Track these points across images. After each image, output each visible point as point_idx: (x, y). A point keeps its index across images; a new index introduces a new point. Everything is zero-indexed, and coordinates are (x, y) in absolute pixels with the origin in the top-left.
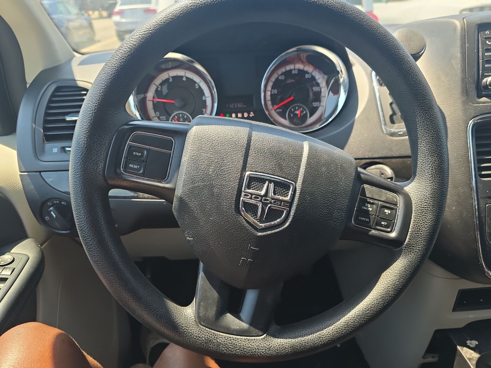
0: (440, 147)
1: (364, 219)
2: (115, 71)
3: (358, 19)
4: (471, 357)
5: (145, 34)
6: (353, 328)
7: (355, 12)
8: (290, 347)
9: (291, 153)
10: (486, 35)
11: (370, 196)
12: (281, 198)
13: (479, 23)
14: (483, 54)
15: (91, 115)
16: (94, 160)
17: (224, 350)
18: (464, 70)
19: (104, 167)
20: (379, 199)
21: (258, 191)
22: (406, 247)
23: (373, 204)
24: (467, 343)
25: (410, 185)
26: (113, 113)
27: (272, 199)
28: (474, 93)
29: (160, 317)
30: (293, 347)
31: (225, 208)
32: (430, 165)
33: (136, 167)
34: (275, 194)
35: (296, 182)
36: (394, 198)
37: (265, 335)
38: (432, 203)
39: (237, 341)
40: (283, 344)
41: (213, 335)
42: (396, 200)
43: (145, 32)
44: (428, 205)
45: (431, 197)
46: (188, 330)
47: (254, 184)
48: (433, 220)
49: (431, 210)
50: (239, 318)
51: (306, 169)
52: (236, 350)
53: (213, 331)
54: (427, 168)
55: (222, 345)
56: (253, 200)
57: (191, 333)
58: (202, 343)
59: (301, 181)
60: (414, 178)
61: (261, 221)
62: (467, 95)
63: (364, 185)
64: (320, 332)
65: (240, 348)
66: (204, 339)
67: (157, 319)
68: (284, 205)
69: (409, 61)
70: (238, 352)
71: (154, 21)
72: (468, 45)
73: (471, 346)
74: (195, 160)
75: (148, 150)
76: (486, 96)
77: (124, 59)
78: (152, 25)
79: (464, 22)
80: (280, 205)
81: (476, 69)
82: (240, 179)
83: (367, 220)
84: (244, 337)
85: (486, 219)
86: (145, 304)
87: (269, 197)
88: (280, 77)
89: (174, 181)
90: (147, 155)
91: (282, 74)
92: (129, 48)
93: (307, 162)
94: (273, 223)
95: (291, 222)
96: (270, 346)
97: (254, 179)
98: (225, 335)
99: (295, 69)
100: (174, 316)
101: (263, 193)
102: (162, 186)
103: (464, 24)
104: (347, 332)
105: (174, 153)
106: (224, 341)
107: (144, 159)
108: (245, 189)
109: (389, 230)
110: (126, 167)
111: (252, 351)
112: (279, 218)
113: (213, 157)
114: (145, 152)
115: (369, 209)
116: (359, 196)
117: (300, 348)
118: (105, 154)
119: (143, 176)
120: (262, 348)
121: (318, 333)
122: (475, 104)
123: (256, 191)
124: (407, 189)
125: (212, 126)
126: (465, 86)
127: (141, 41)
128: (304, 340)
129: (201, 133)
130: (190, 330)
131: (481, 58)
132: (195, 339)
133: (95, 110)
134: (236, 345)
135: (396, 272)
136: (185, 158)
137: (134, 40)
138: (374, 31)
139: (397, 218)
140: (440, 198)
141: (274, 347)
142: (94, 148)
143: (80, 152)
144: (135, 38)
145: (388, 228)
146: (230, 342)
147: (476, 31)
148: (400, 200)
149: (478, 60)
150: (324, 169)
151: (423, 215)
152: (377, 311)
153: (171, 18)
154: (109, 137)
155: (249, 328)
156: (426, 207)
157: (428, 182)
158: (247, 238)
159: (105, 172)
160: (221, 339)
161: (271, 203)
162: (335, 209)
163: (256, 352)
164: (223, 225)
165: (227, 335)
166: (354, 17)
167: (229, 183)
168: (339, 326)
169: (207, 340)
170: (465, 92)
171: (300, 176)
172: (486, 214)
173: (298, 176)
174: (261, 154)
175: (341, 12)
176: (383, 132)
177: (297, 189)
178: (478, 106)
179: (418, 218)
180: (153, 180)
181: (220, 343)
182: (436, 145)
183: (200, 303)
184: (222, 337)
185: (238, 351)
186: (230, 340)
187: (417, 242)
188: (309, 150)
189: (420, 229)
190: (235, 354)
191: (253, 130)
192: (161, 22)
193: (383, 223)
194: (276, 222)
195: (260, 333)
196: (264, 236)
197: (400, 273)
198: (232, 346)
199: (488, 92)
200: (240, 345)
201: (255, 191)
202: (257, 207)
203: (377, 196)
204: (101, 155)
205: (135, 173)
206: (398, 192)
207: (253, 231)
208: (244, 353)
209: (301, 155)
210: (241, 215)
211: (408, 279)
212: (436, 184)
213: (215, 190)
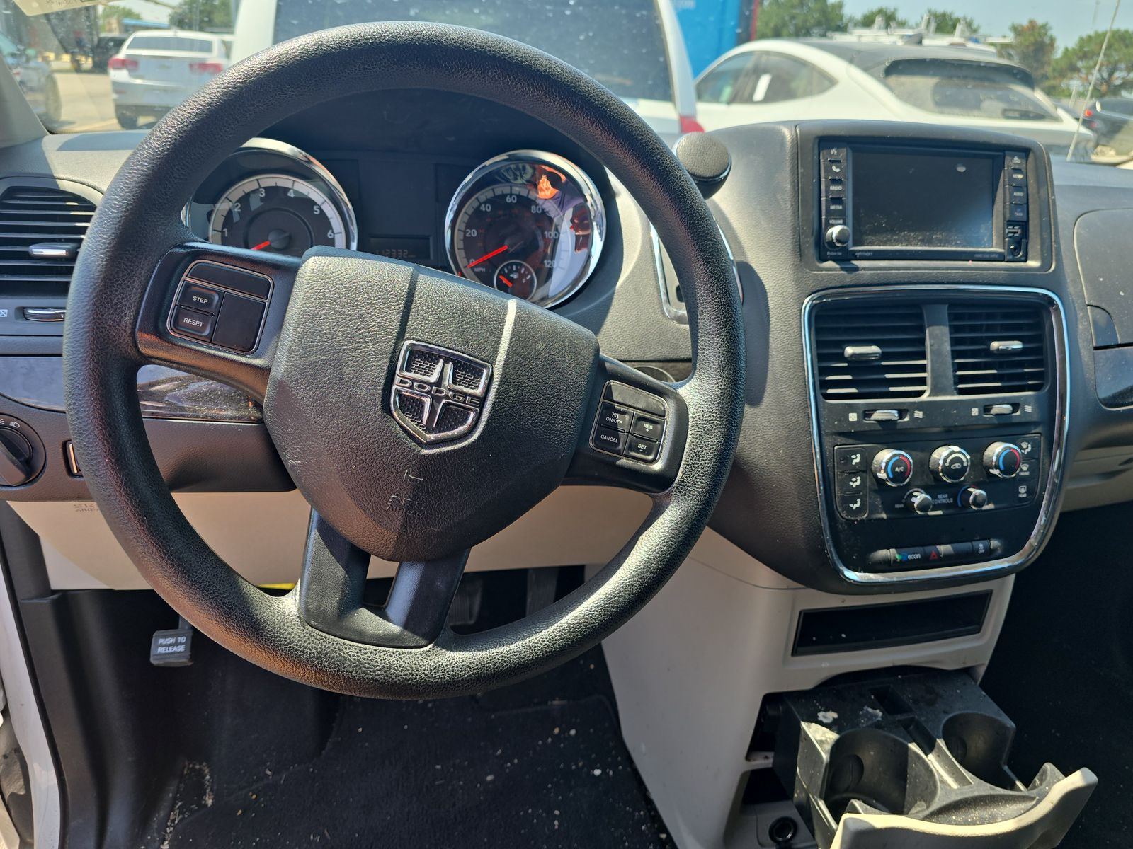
0: (730, 320)
1: (609, 439)
2: (169, 145)
3: (598, 101)
4: (823, 739)
5: (229, 87)
6: (588, 628)
7: (593, 90)
8: (477, 665)
9: (486, 315)
10: (831, 155)
11: (620, 401)
12: (465, 390)
13: (821, 134)
14: (827, 187)
15: (118, 220)
16: (117, 304)
17: (352, 672)
18: (796, 212)
19: (134, 318)
20: (635, 406)
21: (424, 375)
22: (677, 488)
23: (624, 413)
24: (818, 717)
25: (687, 384)
26: (158, 221)
27: (450, 390)
28: (811, 251)
29: (230, 609)
30: (479, 665)
31: (364, 403)
32: (716, 349)
33: (196, 323)
34: (454, 382)
35: (492, 364)
36: (659, 404)
37: (431, 645)
38: (719, 412)
39: (378, 655)
40: (463, 661)
41: (333, 644)
42: (663, 408)
43: (229, 83)
44: (713, 416)
45: (718, 403)
46: (283, 634)
47: (417, 363)
48: (721, 442)
49: (717, 425)
50: (384, 616)
51: (510, 342)
52: (375, 672)
53: (333, 637)
54: (710, 354)
55: (350, 661)
56: (415, 391)
57: (290, 639)
58: (311, 658)
59: (502, 363)
60: (694, 372)
61: (429, 429)
62: (800, 254)
63: (612, 381)
64: (531, 638)
65: (384, 667)
66: (314, 650)
67: (225, 611)
68: (471, 402)
69: (680, 176)
70: (378, 675)
71: (246, 68)
72: (802, 171)
73: (825, 721)
74: (310, 316)
75: (222, 295)
76: (835, 259)
77: (187, 126)
78: (241, 73)
79: (796, 131)
80: (464, 402)
81: (815, 212)
82: (392, 353)
83: (614, 440)
84: (391, 649)
85: (836, 471)
86: (201, 583)
87: (445, 387)
88: (483, 205)
89: (269, 352)
90: (219, 303)
91: (487, 201)
92: (198, 108)
93: (513, 331)
94: (450, 433)
95: (483, 432)
96: (441, 663)
97: (419, 354)
98: (355, 644)
99: (511, 195)
100: (258, 608)
101: (433, 378)
102: (245, 361)
103: (797, 134)
104: (577, 635)
105: (271, 303)
106: (354, 655)
107: (213, 309)
108: (401, 370)
109: (651, 457)
110: (176, 323)
111: (406, 673)
112: (462, 425)
113: (344, 312)
114: (216, 298)
115: (618, 421)
116: (602, 400)
117: (495, 665)
118: (138, 295)
119: (209, 341)
120: (424, 668)
121: (527, 640)
122: (814, 271)
123: (422, 376)
124: (682, 391)
125: (346, 259)
126: (798, 240)
127: (221, 99)
128: (501, 653)
129: (325, 268)
130: (289, 634)
131: (823, 194)
132: (297, 650)
133: (125, 212)
134: (377, 662)
135: (663, 531)
136: (293, 313)
137: (208, 96)
138: (625, 122)
139: (664, 439)
140: (731, 404)
141: (447, 665)
142: (117, 281)
143: (91, 286)
144: (208, 92)
145: (649, 454)
146: (365, 656)
147: (816, 147)
148: (669, 408)
149: (820, 197)
150: (541, 346)
151: (705, 433)
152: (629, 599)
153: (278, 66)
154: (148, 265)
155: (402, 633)
156: (710, 419)
157: (712, 377)
158: (402, 458)
159: (135, 328)
160: (348, 651)
161: (447, 397)
162: (559, 415)
163: (413, 675)
164: (358, 434)
165: (360, 645)
166: (591, 97)
167: (373, 358)
168: (565, 626)
169: (320, 652)
170: (799, 250)
171: (499, 355)
172: (836, 464)
173: (497, 354)
174: (433, 311)
175: (571, 88)
176: (663, 313)
177: (495, 376)
178: (819, 274)
179: (697, 438)
180: (228, 350)
181: (346, 658)
182: (724, 317)
183: (309, 584)
184: (350, 649)
185: (379, 672)
186: (365, 653)
187: (696, 478)
188: (517, 313)
189: (699, 456)
190: (373, 678)
191: (419, 272)
192: (260, 71)
193: (641, 446)
194: (456, 432)
195: (423, 642)
196: (434, 455)
197: (668, 532)
198: (368, 664)
199: (836, 251)
200: (383, 662)
201: (419, 375)
202: (422, 403)
203: (632, 401)
204: (130, 295)
205: (194, 334)
206: (666, 395)
207: (413, 445)
208: (391, 677)
209: (503, 321)
210: (393, 417)
211: (681, 541)
212: (725, 381)
213: (347, 370)
